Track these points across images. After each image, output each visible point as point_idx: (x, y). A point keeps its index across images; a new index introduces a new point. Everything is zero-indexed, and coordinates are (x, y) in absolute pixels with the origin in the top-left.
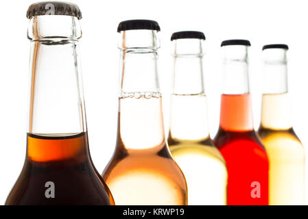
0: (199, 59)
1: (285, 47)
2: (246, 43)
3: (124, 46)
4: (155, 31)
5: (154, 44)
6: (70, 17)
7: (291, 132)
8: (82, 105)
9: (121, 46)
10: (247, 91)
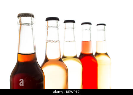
0: (73, 29)
1: (104, 25)
2: (90, 24)
3: (48, 25)
4: (58, 21)
5: (57, 25)
6: (31, 17)
7: (106, 54)
8: (34, 45)
9: (47, 26)
10: (90, 40)
